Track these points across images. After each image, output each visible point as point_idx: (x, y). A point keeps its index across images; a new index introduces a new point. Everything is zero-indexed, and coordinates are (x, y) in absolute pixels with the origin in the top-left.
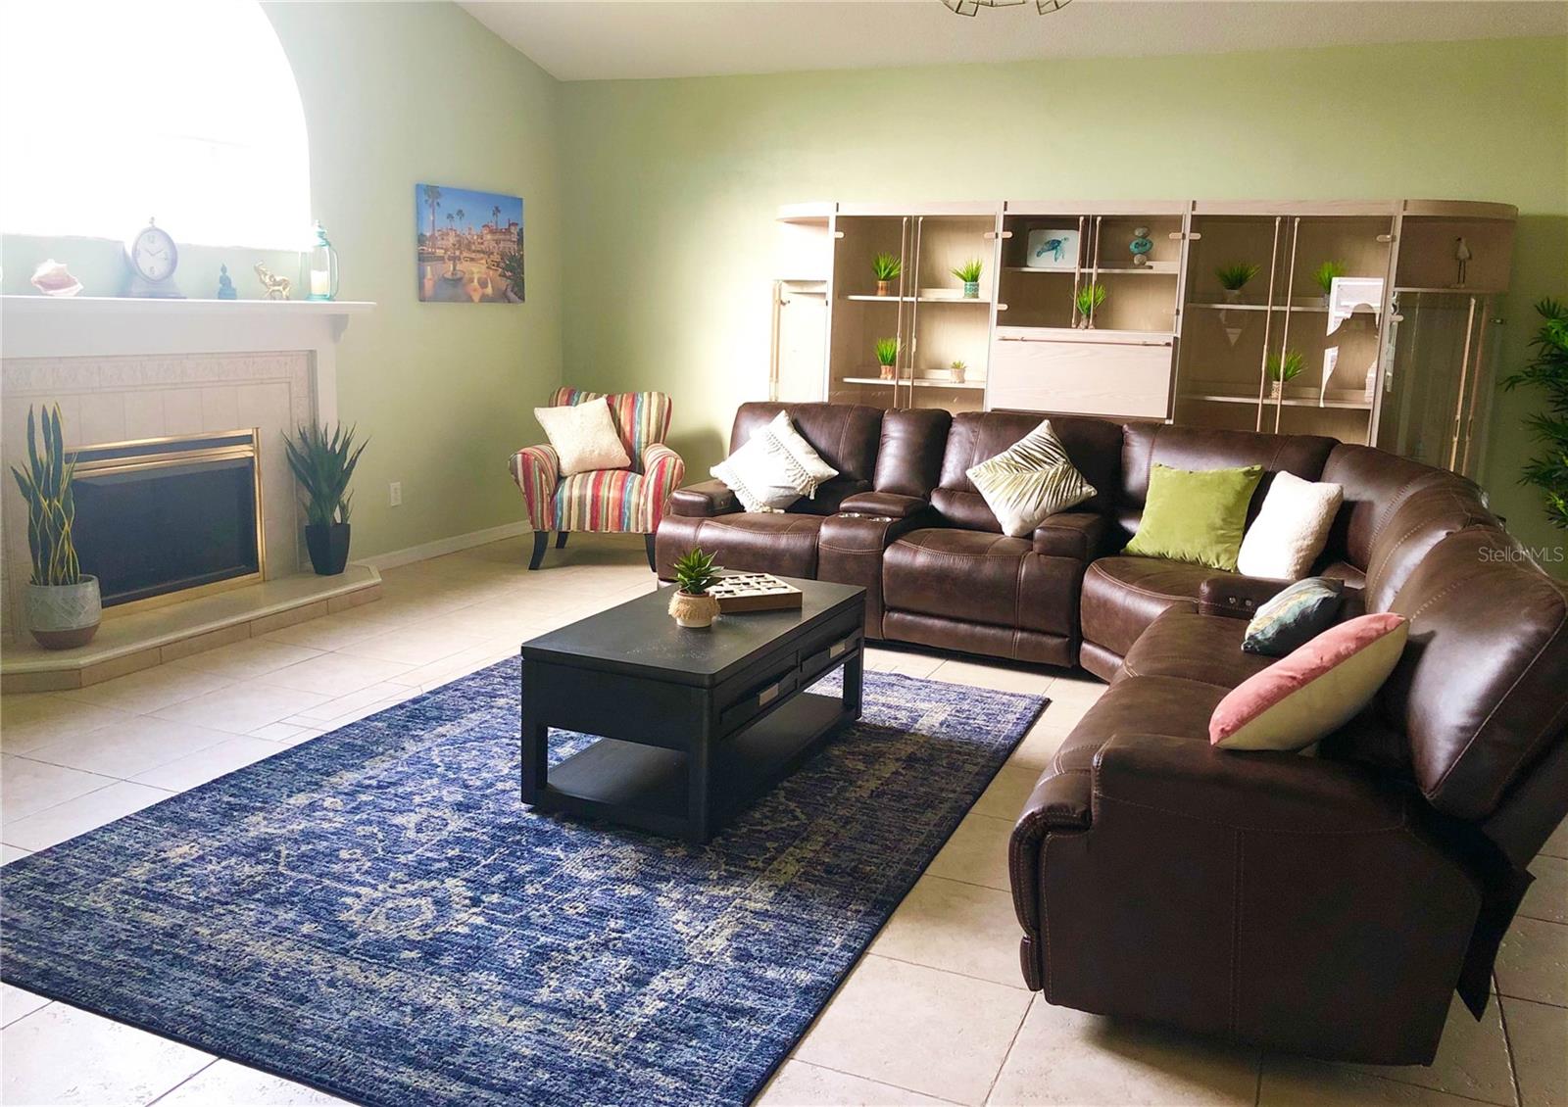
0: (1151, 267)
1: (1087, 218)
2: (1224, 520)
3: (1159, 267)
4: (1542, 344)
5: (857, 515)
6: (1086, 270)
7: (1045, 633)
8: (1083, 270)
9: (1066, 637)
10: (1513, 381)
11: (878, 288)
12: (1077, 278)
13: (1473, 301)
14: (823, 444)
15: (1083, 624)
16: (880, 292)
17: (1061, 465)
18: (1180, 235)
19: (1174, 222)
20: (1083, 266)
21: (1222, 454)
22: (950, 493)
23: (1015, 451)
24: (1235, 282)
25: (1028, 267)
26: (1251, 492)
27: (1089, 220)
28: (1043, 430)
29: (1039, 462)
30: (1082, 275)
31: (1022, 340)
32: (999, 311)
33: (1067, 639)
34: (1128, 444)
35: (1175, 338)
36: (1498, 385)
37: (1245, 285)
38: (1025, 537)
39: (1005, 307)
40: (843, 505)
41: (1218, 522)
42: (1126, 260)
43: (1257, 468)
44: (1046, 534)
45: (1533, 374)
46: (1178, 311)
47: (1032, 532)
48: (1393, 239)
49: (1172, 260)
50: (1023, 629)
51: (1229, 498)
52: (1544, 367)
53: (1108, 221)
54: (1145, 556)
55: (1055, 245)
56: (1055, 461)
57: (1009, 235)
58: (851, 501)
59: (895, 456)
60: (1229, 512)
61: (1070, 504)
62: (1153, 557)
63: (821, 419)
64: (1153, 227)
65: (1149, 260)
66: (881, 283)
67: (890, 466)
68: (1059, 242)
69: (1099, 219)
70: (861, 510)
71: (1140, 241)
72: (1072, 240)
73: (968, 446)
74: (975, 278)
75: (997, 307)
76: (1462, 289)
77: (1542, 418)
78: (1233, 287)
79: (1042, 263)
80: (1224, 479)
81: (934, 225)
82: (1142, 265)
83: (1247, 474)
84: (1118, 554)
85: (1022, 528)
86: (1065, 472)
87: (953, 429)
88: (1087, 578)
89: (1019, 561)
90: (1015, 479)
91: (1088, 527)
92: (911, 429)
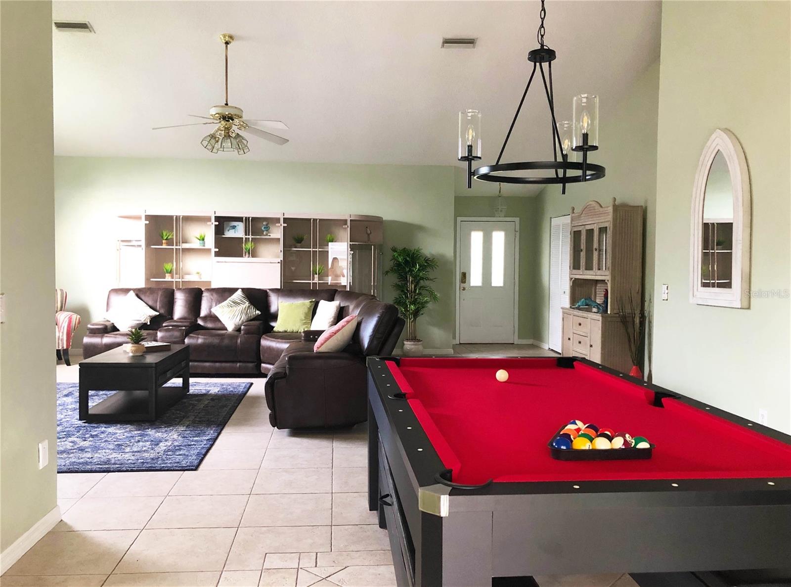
0: (270, 236)
1: (246, 218)
2: (305, 317)
3: (273, 236)
4: (393, 261)
5: (171, 327)
6: (247, 237)
7: (248, 362)
8: (246, 237)
9: (255, 362)
10: (387, 272)
11: (162, 243)
12: (244, 239)
13: (373, 247)
14: (150, 303)
15: (261, 356)
16: (164, 245)
17: (247, 304)
18: (279, 225)
19: (278, 220)
20: (246, 235)
21: (302, 297)
22: (205, 319)
23: (230, 300)
24: (299, 241)
25: (224, 235)
26: (312, 308)
27: (247, 219)
28: (239, 292)
29: (239, 304)
30: (246, 238)
31: (225, 262)
32: (215, 252)
33: (256, 363)
34: (269, 296)
35: (281, 260)
36: (383, 274)
37: (303, 242)
38: (237, 331)
39: (217, 250)
40: (164, 325)
41: (304, 318)
42: (261, 233)
43: (314, 300)
44: (246, 327)
45: (392, 270)
46: (281, 251)
47: (240, 328)
48: (348, 226)
49: (277, 233)
50: (240, 362)
51: (306, 310)
52: (395, 268)
53: (254, 219)
54: (280, 332)
55: (234, 227)
56: (245, 303)
57: (217, 223)
58: (168, 323)
59: (181, 306)
60: (306, 314)
61: (251, 318)
62: (282, 332)
63: (148, 294)
64: (271, 221)
65: (269, 233)
66: (164, 241)
67: (180, 310)
68: (236, 226)
69: (250, 218)
70: (172, 326)
71: (265, 226)
72: (241, 226)
73: (211, 300)
74: (203, 240)
75: (214, 250)
76: (369, 243)
77: (396, 284)
78: (298, 243)
79: (229, 234)
80: (304, 304)
81: (188, 219)
82: (267, 235)
83: (311, 302)
84: (270, 332)
85: (235, 327)
86: (249, 307)
87: (203, 295)
88: (262, 341)
89: (237, 337)
90: (231, 310)
91: (260, 324)
92: (187, 295)
